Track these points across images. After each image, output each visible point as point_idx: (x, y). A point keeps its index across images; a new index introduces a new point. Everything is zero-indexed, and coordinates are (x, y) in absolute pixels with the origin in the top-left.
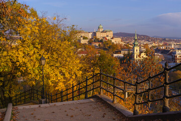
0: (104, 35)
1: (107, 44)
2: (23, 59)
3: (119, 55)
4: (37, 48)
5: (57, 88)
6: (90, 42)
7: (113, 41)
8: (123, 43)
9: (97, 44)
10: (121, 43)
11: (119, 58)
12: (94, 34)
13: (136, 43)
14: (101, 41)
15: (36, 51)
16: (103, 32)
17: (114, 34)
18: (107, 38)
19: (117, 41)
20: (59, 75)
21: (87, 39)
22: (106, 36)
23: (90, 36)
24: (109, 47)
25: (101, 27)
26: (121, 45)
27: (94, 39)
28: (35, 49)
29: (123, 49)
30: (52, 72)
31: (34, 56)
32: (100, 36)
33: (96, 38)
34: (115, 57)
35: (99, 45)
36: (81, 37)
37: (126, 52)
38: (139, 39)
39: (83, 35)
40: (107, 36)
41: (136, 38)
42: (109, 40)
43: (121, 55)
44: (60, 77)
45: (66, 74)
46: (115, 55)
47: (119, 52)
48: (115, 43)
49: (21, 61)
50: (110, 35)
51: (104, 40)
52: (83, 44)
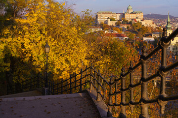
0: (134, 16)
1: (137, 26)
2: (29, 46)
3: (150, 39)
4: (44, 34)
5: (61, 77)
6: (118, 24)
7: (143, 23)
8: (155, 26)
9: (125, 27)
10: (152, 25)
11: (149, 42)
12: (123, 15)
13: (168, 26)
14: (130, 23)
15: (43, 37)
16: (132, 13)
17: (144, 16)
18: (137, 20)
19: (147, 23)
20: (64, 63)
21: (115, 20)
22: (135, 17)
23: (118, 17)
24: (139, 30)
25: (130, 7)
26: (152, 28)
27: (123, 21)
28: (42, 35)
29: (154, 32)
30: (57, 60)
31: (41, 43)
32: (128, 17)
33: (124, 20)
34: (145, 41)
35: (128, 27)
36: (109, 18)
37: (157, 36)
38: (173, 22)
39: (110, 16)
40: (137, 18)
41: (169, 21)
42: (138, 22)
43: (152, 39)
44: (65, 65)
45: (71, 63)
46: (145, 39)
47: (149, 35)
48: (145, 25)
49: (27, 48)
50: (140, 16)
51: (133, 22)
52: (110, 26)
